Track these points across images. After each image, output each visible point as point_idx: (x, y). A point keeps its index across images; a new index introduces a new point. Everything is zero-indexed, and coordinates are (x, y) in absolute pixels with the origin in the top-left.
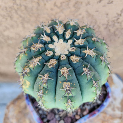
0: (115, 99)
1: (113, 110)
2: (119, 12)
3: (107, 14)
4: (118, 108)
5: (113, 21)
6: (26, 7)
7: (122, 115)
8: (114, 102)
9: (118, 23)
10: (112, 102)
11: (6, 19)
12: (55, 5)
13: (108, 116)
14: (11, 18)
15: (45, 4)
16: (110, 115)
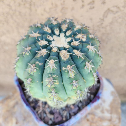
0: (104, 101)
1: (102, 112)
2: (102, 17)
3: (91, 19)
4: (107, 111)
5: (98, 26)
6: (20, 13)
7: (111, 117)
8: (103, 104)
9: (103, 28)
10: (101, 104)
11: (3, 24)
12: (45, 10)
13: (96, 118)
14: (7, 23)
15: (36, 10)
16: (99, 117)
